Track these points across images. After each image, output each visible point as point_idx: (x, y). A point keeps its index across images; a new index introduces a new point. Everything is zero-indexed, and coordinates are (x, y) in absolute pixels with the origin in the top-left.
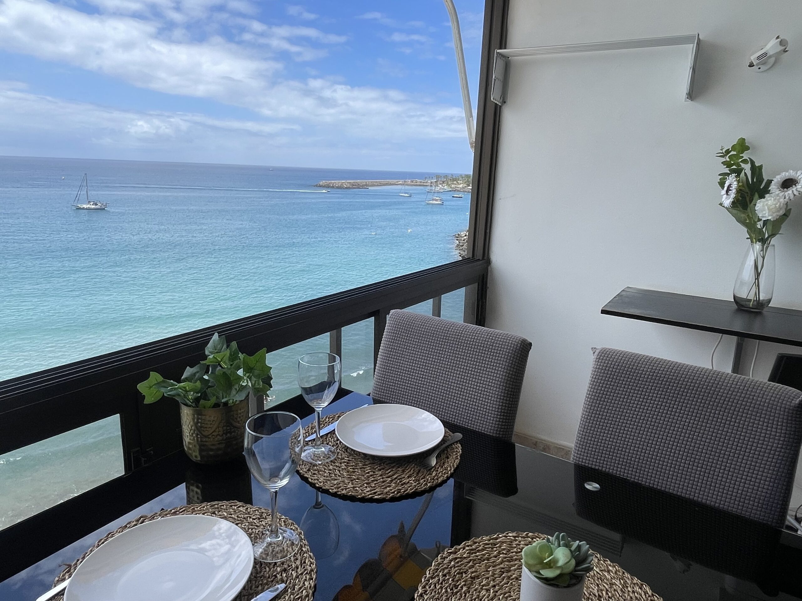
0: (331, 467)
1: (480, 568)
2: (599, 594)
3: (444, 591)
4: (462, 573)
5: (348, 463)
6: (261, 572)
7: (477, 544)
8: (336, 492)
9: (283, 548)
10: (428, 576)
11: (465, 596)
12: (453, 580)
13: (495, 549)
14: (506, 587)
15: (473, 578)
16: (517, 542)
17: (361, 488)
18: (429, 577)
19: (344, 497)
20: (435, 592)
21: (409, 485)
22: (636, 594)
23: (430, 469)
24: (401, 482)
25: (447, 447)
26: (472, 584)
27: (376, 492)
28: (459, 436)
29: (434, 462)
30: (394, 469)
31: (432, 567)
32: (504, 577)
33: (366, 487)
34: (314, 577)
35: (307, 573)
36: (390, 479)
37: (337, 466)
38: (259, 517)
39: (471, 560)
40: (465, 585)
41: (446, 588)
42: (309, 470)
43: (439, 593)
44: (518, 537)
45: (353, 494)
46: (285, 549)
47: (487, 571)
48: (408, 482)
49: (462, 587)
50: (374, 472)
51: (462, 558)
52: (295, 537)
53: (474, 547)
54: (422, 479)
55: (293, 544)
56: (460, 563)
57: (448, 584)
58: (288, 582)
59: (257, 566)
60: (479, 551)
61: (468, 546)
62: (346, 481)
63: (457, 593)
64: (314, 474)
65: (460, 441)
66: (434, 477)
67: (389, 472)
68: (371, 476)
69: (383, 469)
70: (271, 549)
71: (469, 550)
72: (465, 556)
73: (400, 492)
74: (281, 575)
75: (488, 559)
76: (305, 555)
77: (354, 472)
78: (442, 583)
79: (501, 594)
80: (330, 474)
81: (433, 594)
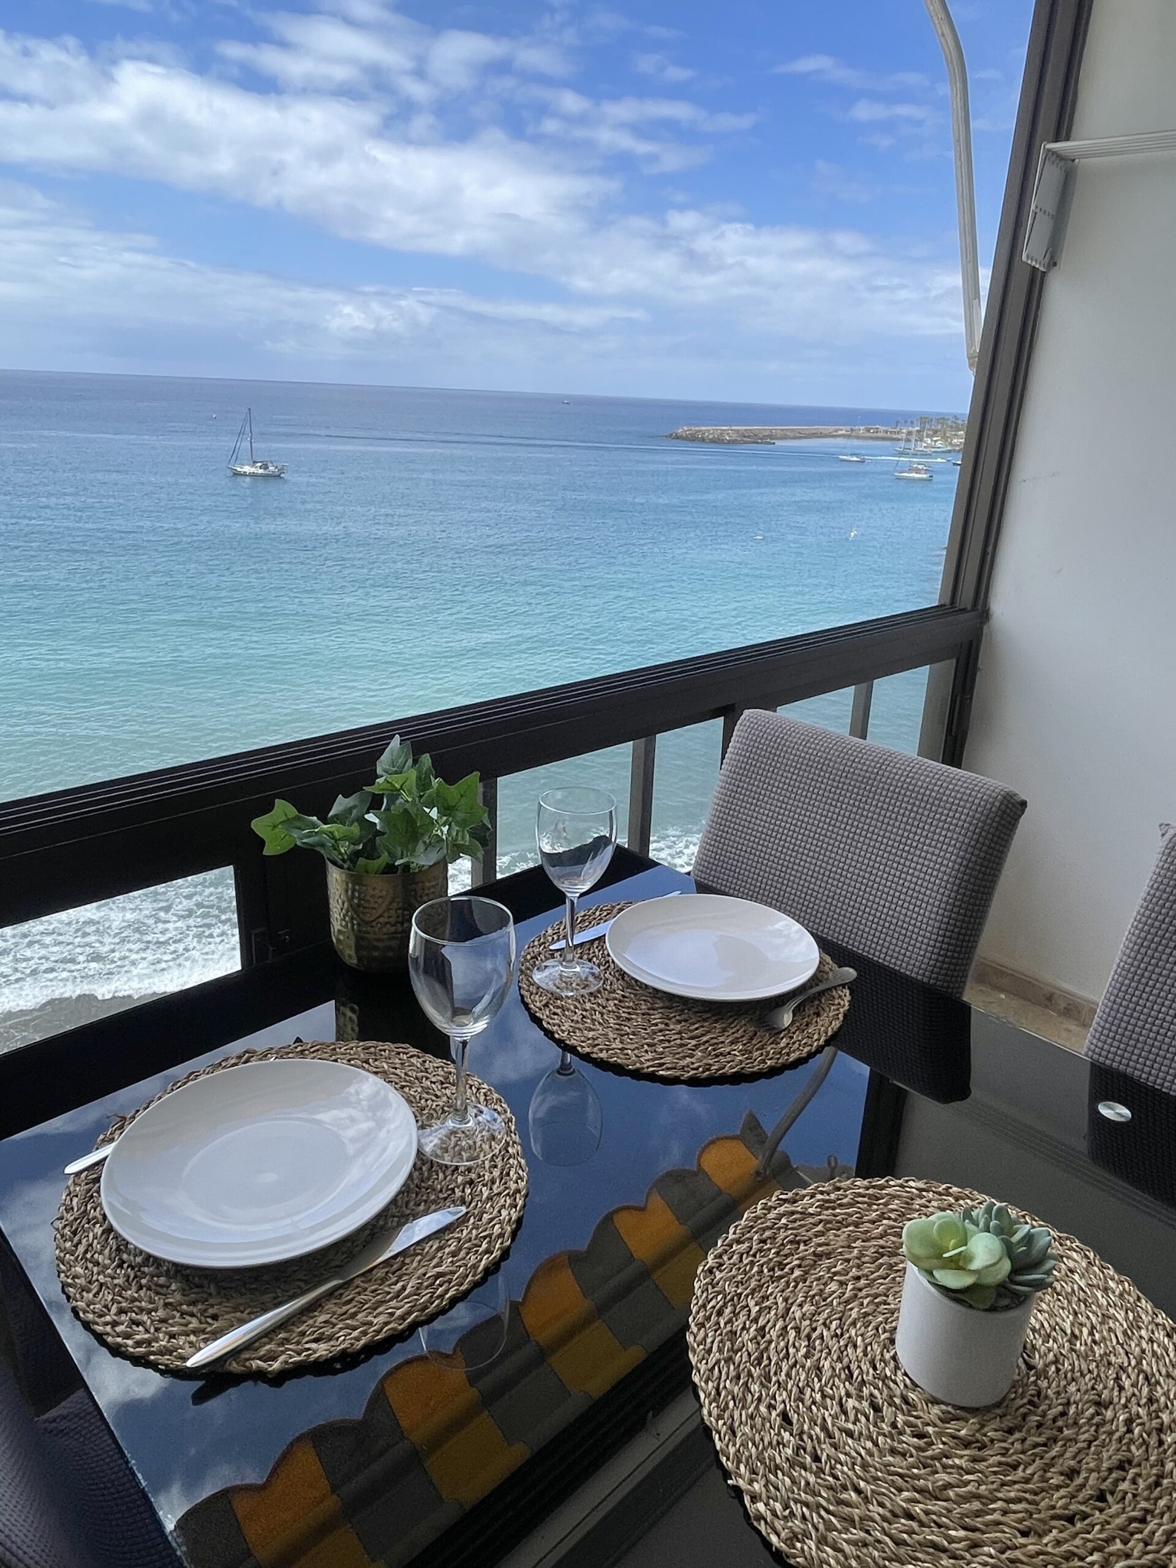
0: (588, 1006)
1: (837, 1239)
2: (1072, 1332)
3: (755, 1269)
4: (798, 1243)
5: (620, 1001)
6: (428, 1179)
7: (841, 1192)
8: (588, 1053)
9: (475, 1143)
10: (731, 1236)
11: (795, 1287)
12: (777, 1254)
13: (875, 1207)
14: (882, 1284)
15: (818, 1256)
16: (923, 1201)
17: (636, 1051)
18: (732, 1240)
19: (603, 1065)
20: (739, 1269)
21: (729, 1058)
22: (1155, 1346)
23: (776, 1033)
24: (714, 1050)
25: (821, 994)
26: (814, 1265)
27: (664, 1064)
28: (851, 973)
29: (787, 1019)
30: (706, 1024)
31: (743, 1222)
32: (882, 1265)
33: (646, 1052)
34: (520, 1203)
35: (508, 1194)
36: (694, 1042)
37: (599, 1005)
38: (441, 1079)
39: (821, 1221)
40: (799, 1266)
41: (762, 1265)
42: (546, 1005)
43: (745, 1273)
44: (927, 1191)
45: (619, 1061)
46: (478, 1144)
47: (849, 1247)
48: (729, 1053)
49: (792, 1270)
50: (667, 1025)
51: (805, 1214)
52: (499, 1125)
53: (833, 1196)
54: (757, 1050)
55: (493, 1138)
56: (799, 1223)
57: (765, 1259)
58: (473, 1204)
59: (424, 1168)
60: (840, 1205)
61: (822, 1193)
62: (611, 1035)
63: (781, 1277)
64: (555, 1014)
65: (852, 986)
66: (783, 1049)
67: (697, 1029)
68: (661, 1031)
69: (686, 1021)
70: (453, 1139)
71: (823, 1200)
72: (811, 1210)
73: (709, 1070)
74: (463, 1191)
75: (857, 1225)
76: (511, 1161)
77: (629, 1020)
78: (754, 1256)
79: (868, 1296)
80: (584, 1017)
81: (734, 1272)
